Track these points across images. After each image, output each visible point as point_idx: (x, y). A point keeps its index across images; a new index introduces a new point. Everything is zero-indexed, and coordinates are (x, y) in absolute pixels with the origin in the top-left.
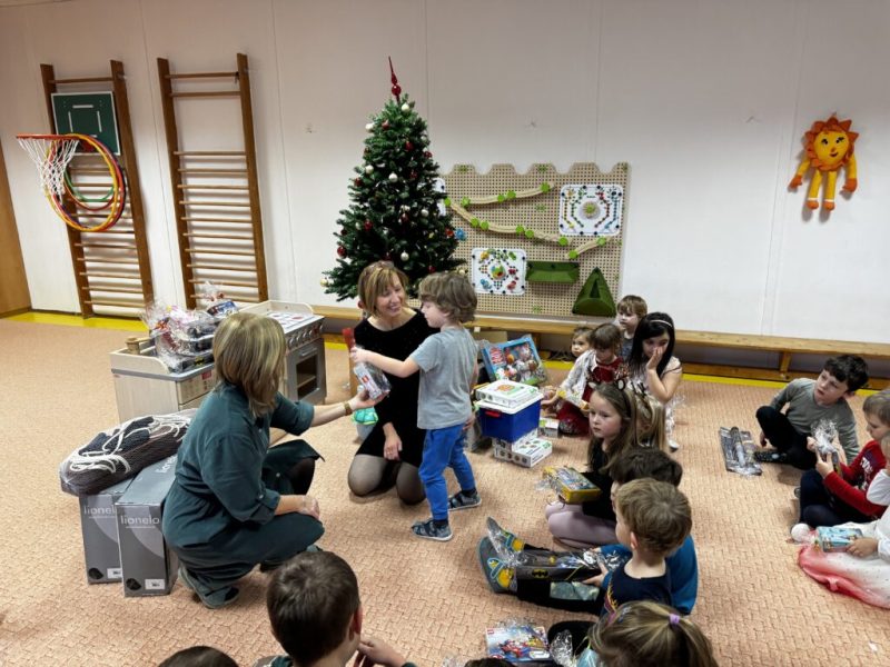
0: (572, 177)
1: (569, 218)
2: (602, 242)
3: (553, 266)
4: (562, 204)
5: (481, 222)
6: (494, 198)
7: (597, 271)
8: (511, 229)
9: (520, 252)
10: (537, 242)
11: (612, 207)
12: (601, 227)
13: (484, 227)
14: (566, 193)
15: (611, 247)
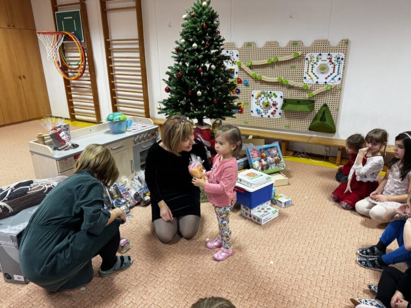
0: (312, 49)
1: (310, 73)
2: (329, 88)
3: (299, 102)
4: (306, 65)
5: (258, 75)
6: (265, 62)
7: (325, 105)
8: (275, 79)
9: (279, 93)
10: (290, 87)
11: (337, 67)
12: (329, 79)
13: (259, 79)
14: (309, 58)
15: (335, 91)
